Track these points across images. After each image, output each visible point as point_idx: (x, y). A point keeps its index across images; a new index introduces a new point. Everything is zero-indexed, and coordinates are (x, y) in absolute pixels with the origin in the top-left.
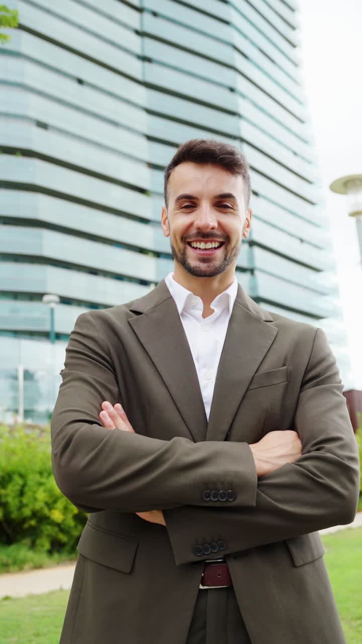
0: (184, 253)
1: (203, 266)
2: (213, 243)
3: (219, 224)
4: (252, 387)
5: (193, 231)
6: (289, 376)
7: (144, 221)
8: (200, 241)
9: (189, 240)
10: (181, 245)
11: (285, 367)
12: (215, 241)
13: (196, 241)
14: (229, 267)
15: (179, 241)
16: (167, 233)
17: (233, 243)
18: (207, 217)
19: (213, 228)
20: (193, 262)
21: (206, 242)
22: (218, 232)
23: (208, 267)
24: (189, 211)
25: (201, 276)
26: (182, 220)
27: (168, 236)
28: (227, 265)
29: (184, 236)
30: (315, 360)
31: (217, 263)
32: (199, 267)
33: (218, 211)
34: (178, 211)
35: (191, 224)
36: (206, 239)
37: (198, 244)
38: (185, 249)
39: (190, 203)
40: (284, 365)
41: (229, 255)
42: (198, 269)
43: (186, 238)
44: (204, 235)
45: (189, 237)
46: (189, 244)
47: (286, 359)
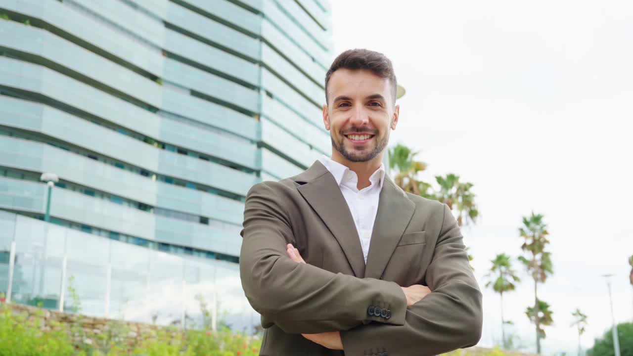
0: (342, 144)
1: (358, 153)
2: (366, 136)
3: (370, 120)
4: (401, 244)
5: (349, 126)
6: (426, 238)
7: (152, 109)
8: (355, 135)
9: (346, 134)
10: (340, 137)
11: (424, 232)
12: (367, 135)
13: (352, 135)
14: (379, 154)
15: (338, 134)
16: (328, 127)
17: (382, 136)
18: (360, 114)
19: (365, 124)
20: (350, 150)
21: (359, 135)
22: (369, 127)
23: (362, 153)
24: (345, 109)
25: (356, 161)
26: (340, 117)
27: (329, 129)
28: (378, 152)
29: (342, 130)
30: (446, 227)
31: (369, 150)
32: (355, 154)
33: (369, 108)
34: (336, 110)
35: (348, 121)
36: (359, 133)
37: (353, 136)
38: (343, 140)
39: (345, 103)
40: (423, 230)
41: (379, 145)
42: (353, 156)
43: (343, 132)
44: (358, 129)
45: (346, 131)
46: (346, 136)
47: (424, 226)
